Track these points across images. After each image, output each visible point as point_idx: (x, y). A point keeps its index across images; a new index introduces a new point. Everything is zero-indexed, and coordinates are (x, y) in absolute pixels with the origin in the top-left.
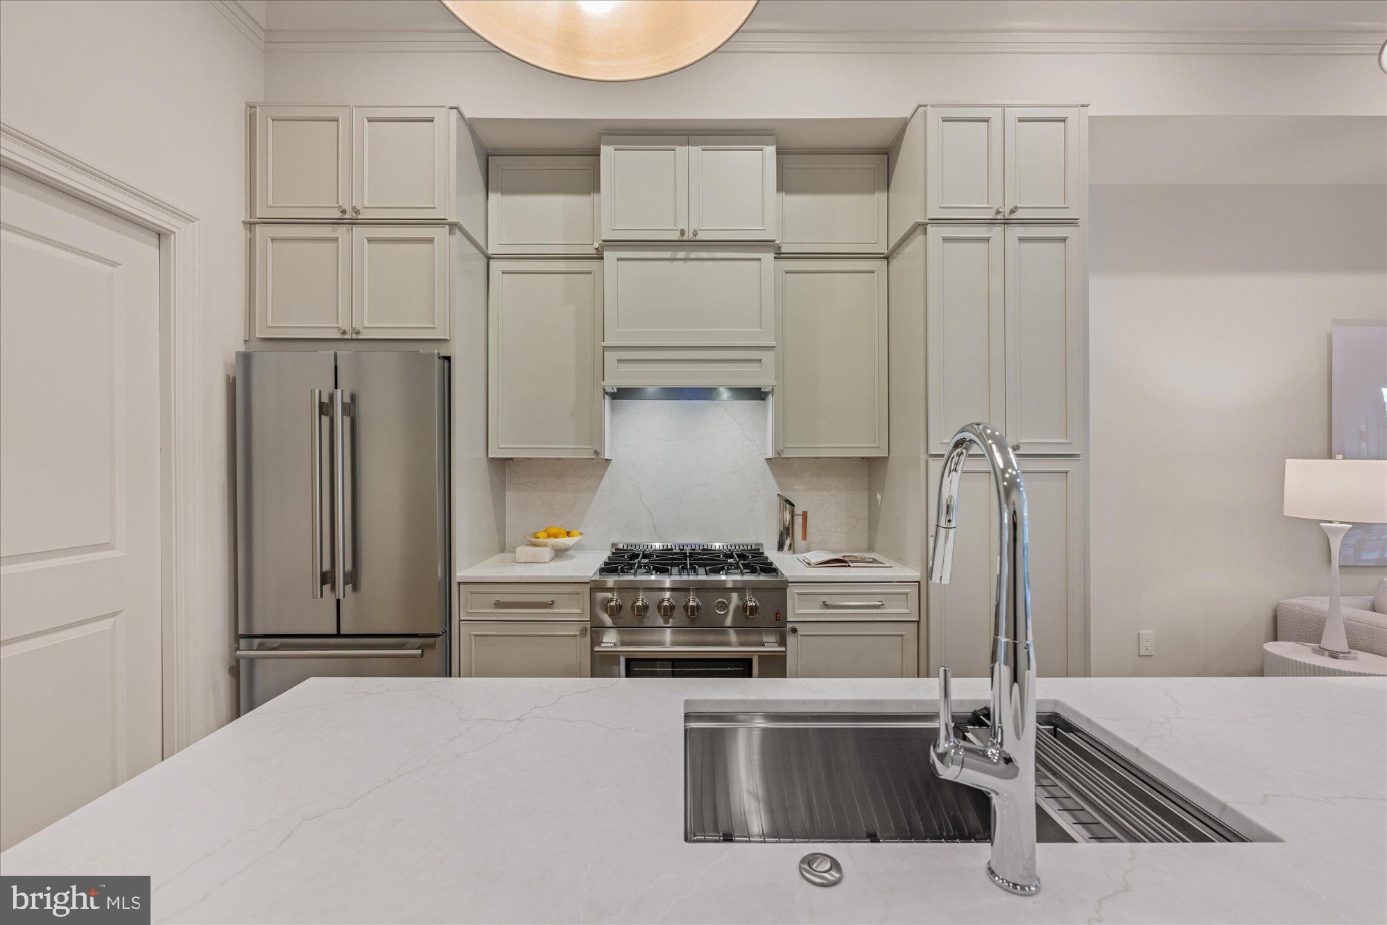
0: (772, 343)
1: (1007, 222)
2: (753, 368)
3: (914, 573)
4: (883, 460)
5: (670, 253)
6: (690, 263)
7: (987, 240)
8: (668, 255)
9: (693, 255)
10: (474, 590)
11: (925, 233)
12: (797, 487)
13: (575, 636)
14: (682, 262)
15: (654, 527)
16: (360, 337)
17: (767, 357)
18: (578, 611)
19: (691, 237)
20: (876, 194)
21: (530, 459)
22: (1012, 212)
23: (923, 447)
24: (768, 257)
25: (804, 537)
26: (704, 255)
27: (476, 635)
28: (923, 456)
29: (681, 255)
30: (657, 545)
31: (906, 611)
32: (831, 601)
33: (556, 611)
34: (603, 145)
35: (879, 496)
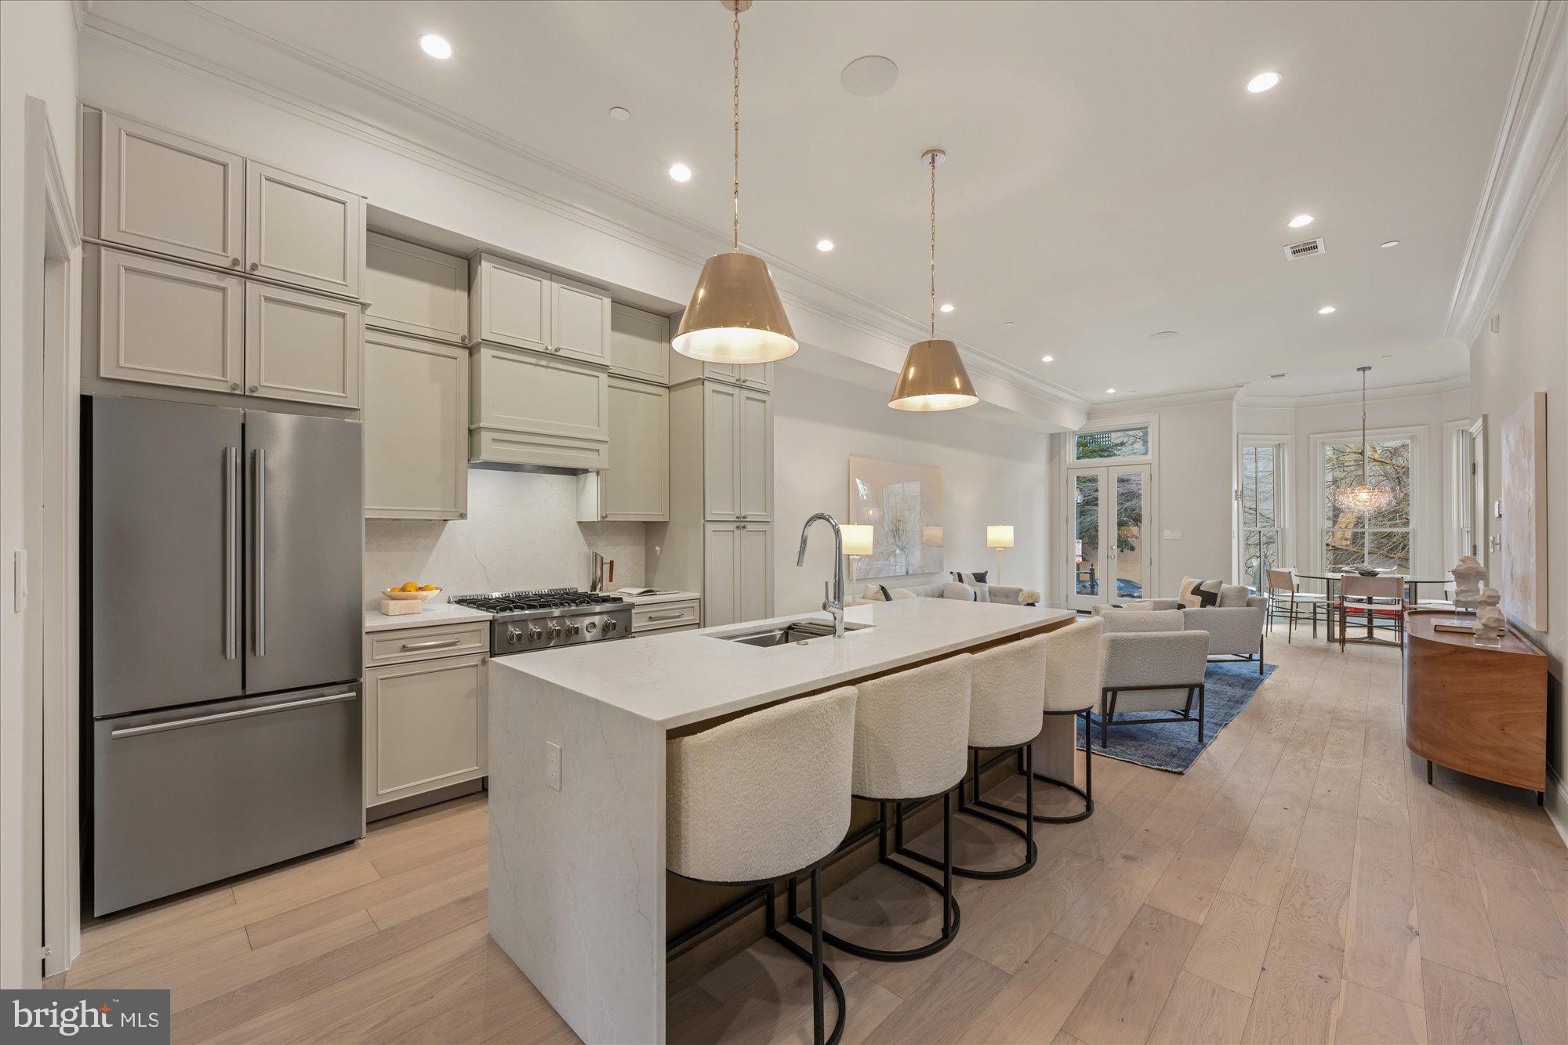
0: (607, 439)
1: (741, 387)
2: (594, 455)
3: (697, 595)
4: (664, 524)
5: (535, 360)
6: (549, 370)
7: (732, 395)
8: (534, 361)
9: (552, 365)
10: (380, 639)
11: (703, 385)
12: (599, 543)
13: (476, 665)
14: (543, 368)
15: (488, 579)
16: (255, 394)
17: (603, 448)
18: (480, 645)
19: (553, 352)
20: (663, 343)
21: (397, 520)
22: (744, 382)
23: (702, 516)
24: (603, 377)
25: (611, 580)
26: (560, 366)
27: (381, 679)
28: (702, 521)
29: (543, 363)
30: (496, 595)
31: (693, 617)
32: (653, 615)
33: (460, 647)
34: (485, 260)
35: (658, 548)
